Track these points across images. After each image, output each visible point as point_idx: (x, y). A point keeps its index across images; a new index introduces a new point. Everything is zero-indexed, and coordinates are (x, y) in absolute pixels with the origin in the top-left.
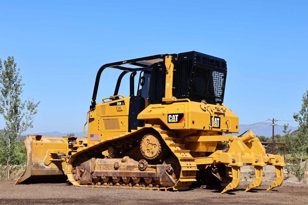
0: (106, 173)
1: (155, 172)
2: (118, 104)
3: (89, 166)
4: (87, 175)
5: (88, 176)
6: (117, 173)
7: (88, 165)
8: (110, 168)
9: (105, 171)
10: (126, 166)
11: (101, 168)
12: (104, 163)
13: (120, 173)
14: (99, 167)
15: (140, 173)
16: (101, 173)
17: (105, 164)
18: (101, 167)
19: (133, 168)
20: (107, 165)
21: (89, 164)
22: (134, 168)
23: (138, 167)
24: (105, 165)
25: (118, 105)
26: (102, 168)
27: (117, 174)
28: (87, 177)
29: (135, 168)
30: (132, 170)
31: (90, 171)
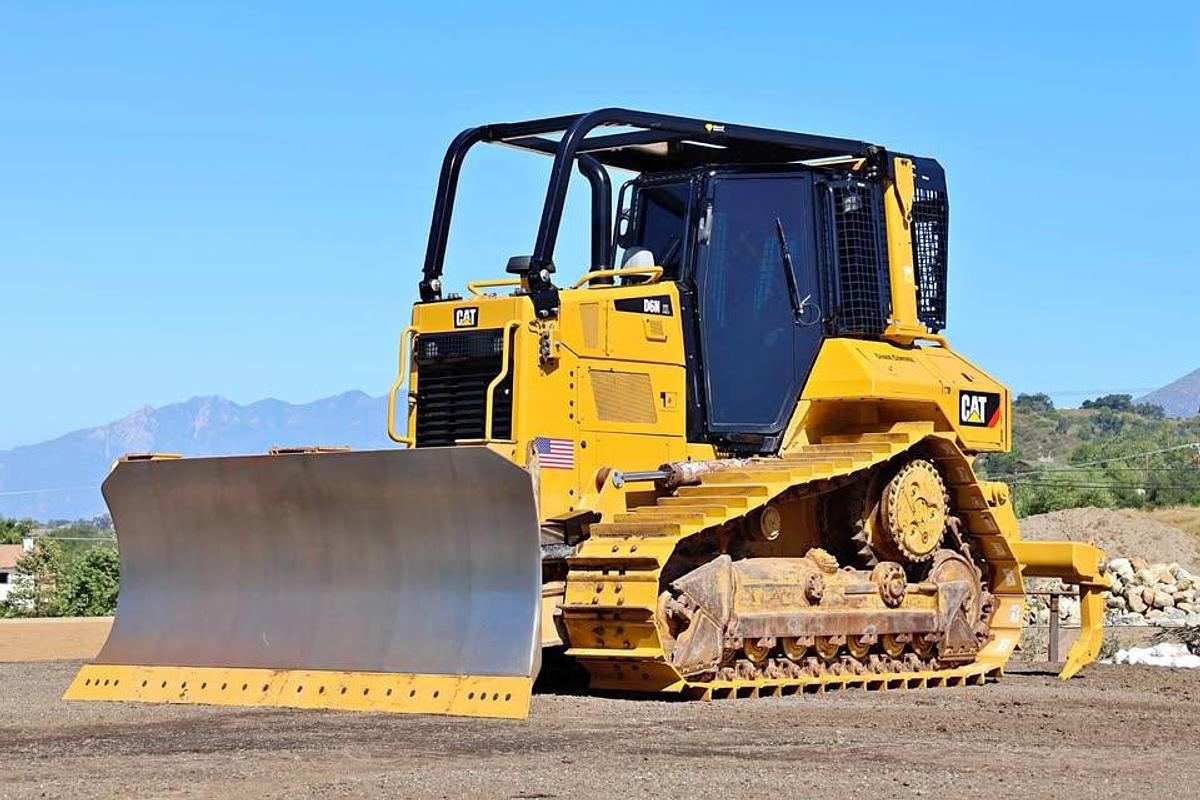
0: (781, 620)
1: (934, 612)
2: (648, 305)
3: (718, 591)
4: (709, 635)
5: (710, 640)
6: (820, 620)
7: (712, 589)
8: (786, 600)
9: (774, 613)
10: (842, 590)
11: (754, 600)
12: (762, 579)
13: (829, 620)
14: (748, 596)
15: (890, 618)
16: (761, 623)
17: (769, 582)
18: (756, 597)
19: (862, 596)
20: (777, 589)
21: (717, 583)
22: (865, 598)
23: (882, 594)
24: (768, 586)
25: (649, 312)
26: (758, 602)
27: (818, 625)
28: (706, 644)
29: (869, 596)
30: (858, 608)
31: (721, 615)
